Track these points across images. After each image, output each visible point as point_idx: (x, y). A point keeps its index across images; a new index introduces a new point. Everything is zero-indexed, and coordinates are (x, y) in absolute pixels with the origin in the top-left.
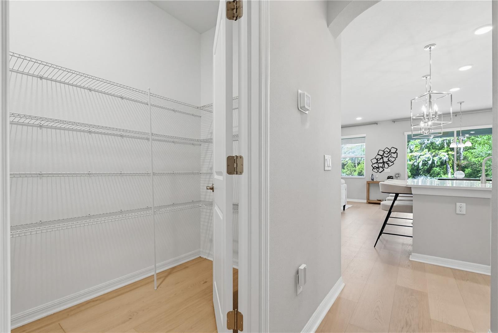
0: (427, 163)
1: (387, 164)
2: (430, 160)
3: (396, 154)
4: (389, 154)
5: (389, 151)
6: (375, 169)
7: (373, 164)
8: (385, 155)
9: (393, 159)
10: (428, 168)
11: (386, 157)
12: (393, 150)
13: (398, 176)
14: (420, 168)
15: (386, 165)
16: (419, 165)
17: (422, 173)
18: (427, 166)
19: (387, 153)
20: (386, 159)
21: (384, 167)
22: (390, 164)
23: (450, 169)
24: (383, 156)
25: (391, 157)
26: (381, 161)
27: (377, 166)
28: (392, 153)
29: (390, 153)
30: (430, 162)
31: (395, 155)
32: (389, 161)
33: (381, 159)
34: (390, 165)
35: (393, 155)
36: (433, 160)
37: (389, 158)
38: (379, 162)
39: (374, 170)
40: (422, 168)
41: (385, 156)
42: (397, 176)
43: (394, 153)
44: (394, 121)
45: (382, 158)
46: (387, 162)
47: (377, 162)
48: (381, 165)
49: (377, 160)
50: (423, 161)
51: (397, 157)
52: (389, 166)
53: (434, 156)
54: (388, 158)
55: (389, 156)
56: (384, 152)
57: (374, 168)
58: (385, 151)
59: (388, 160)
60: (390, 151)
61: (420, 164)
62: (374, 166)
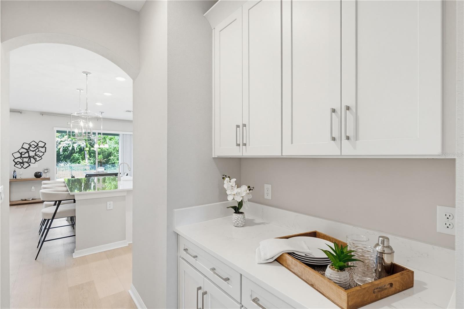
0: (68, 149)
1: (34, 158)
2: (69, 147)
3: (44, 148)
4: (36, 148)
5: (36, 144)
6: (18, 164)
7: (15, 159)
8: (31, 148)
9: (41, 154)
10: (68, 154)
11: (33, 151)
12: (41, 144)
13: (47, 171)
14: (61, 154)
15: (33, 160)
16: (59, 151)
17: (62, 158)
18: (68, 152)
19: (33, 146)
20: (32, 154)
21: (30, 162)
22: (38, 159)
23: (87, 155)
24: (29, 150)
25: (38, 151)
26: (27, 155)
27: (21, 161)
28: (39, 147)
29: (37, 147)
30: (70, 148)
31: (43, 150)
32: (36, 155)
33: (26, 153)
34: (37, 160)
35: (40, 149)
36: (73, 146)
37: (36, 153)
38: (23, 156)
39: (16, 165)
40: (62, 154)
41: (31, 151)
42: (45, 171)
43: (42, 147)
44: (42, 114)
45: (28, 152)
46: (34, 156)
47: (21, 157)
48: (26, 160)
49: (21, 154)
50: (64, 147)
51: (45, 152)
52: (36, 161)
53: (74, 143)
54: (34, 152)
55: (37, 151)
56: (30, 146)
57: (16, 163)
58: (31, 144)
59: (35, 154)
60: (38, 144)
61: (61, 150)
62: (16, 161)
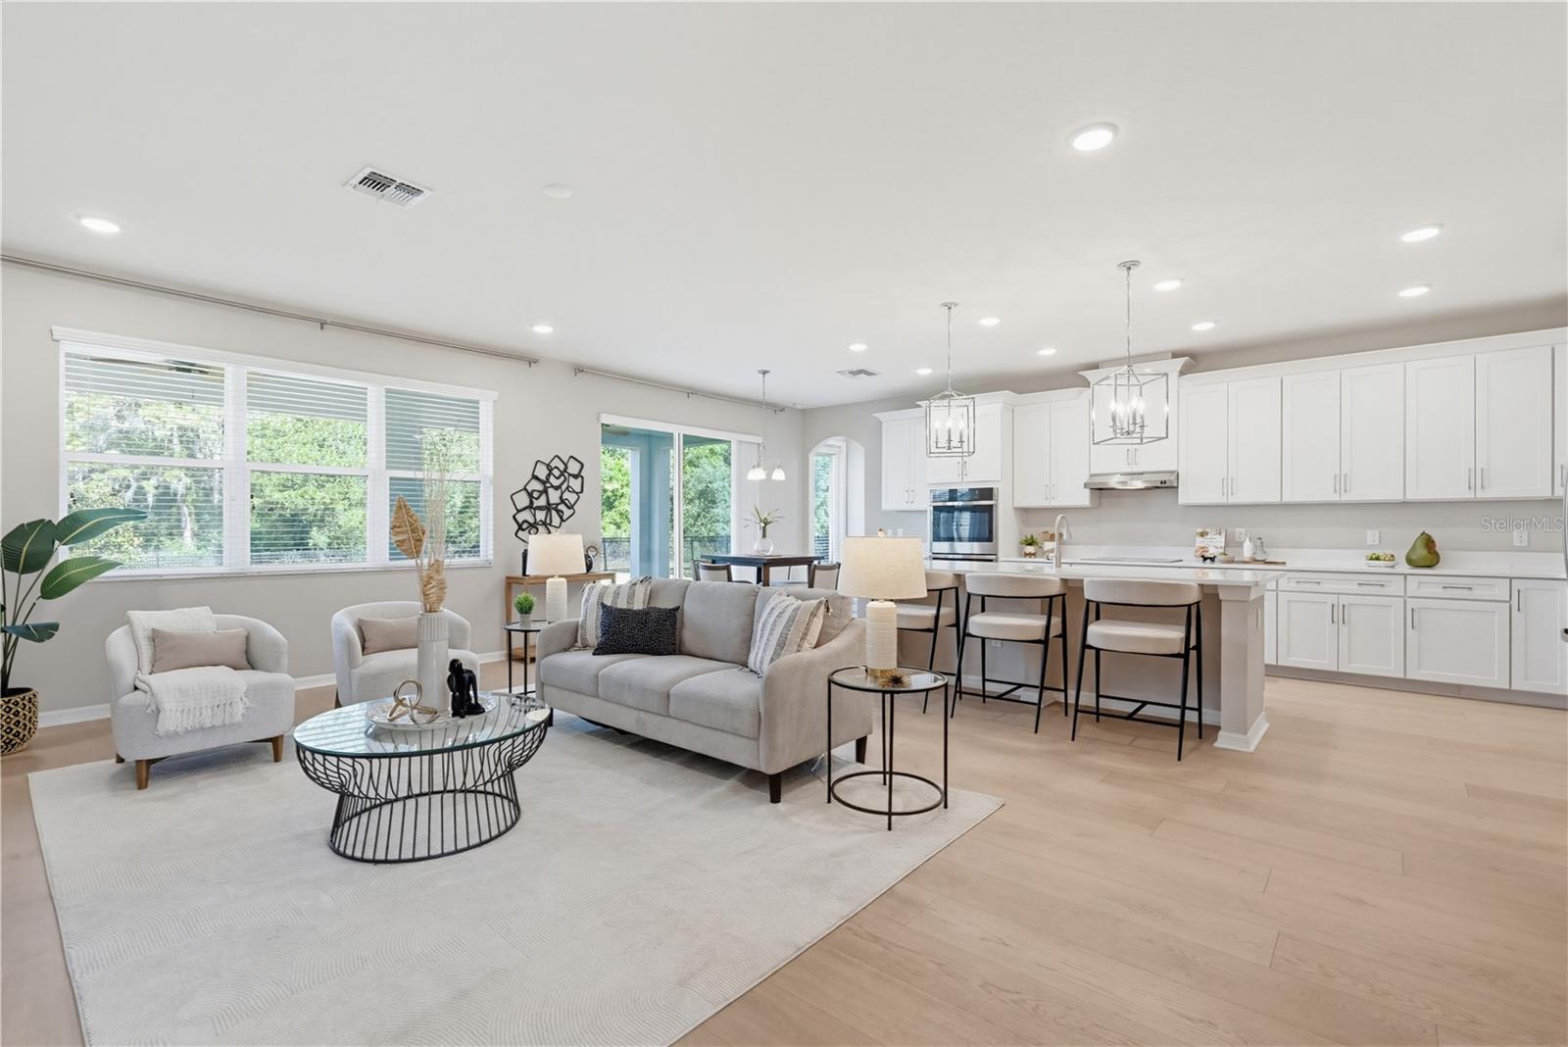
1: (558, 511)
3: (580, 480)
4: (562, 478)
5: (562, 467)
6: (523, 530)
7: (519, 511)
8: (552, 480)
9: (572, 499)
11: (556, 488)
12: (573, 467)
15: (555, 518)
19: (557, 473)
20: (554, 496)
21: (550, 525)
22: (567, 513)
24: (547, 485)
25: (567, 488)
26: (542, 502)
27: (532, 521)
28: (570, 475)
29: (566, 475)
31: (575, 484)
32: (562, 501)
33: (541, 493)
34: (565, 518)
35: (572, 482)
37: (562, 493)
38: (536, 503)
39: (520, 533)
41: (552, 486)
43: (576, 477)
45: (545, 491)
46: (558, 504)
47: (531, 506)
48: (541, 515)
49: (530, 495)
51: (582, 492)
52: (562, 520)
54: (559, 492)
55: (564, 487)
56: (550, 471)
57: (520, 528)
58: (552, 465)
59: (561, 498)
60: (566, 468)
62: (521, 517)
